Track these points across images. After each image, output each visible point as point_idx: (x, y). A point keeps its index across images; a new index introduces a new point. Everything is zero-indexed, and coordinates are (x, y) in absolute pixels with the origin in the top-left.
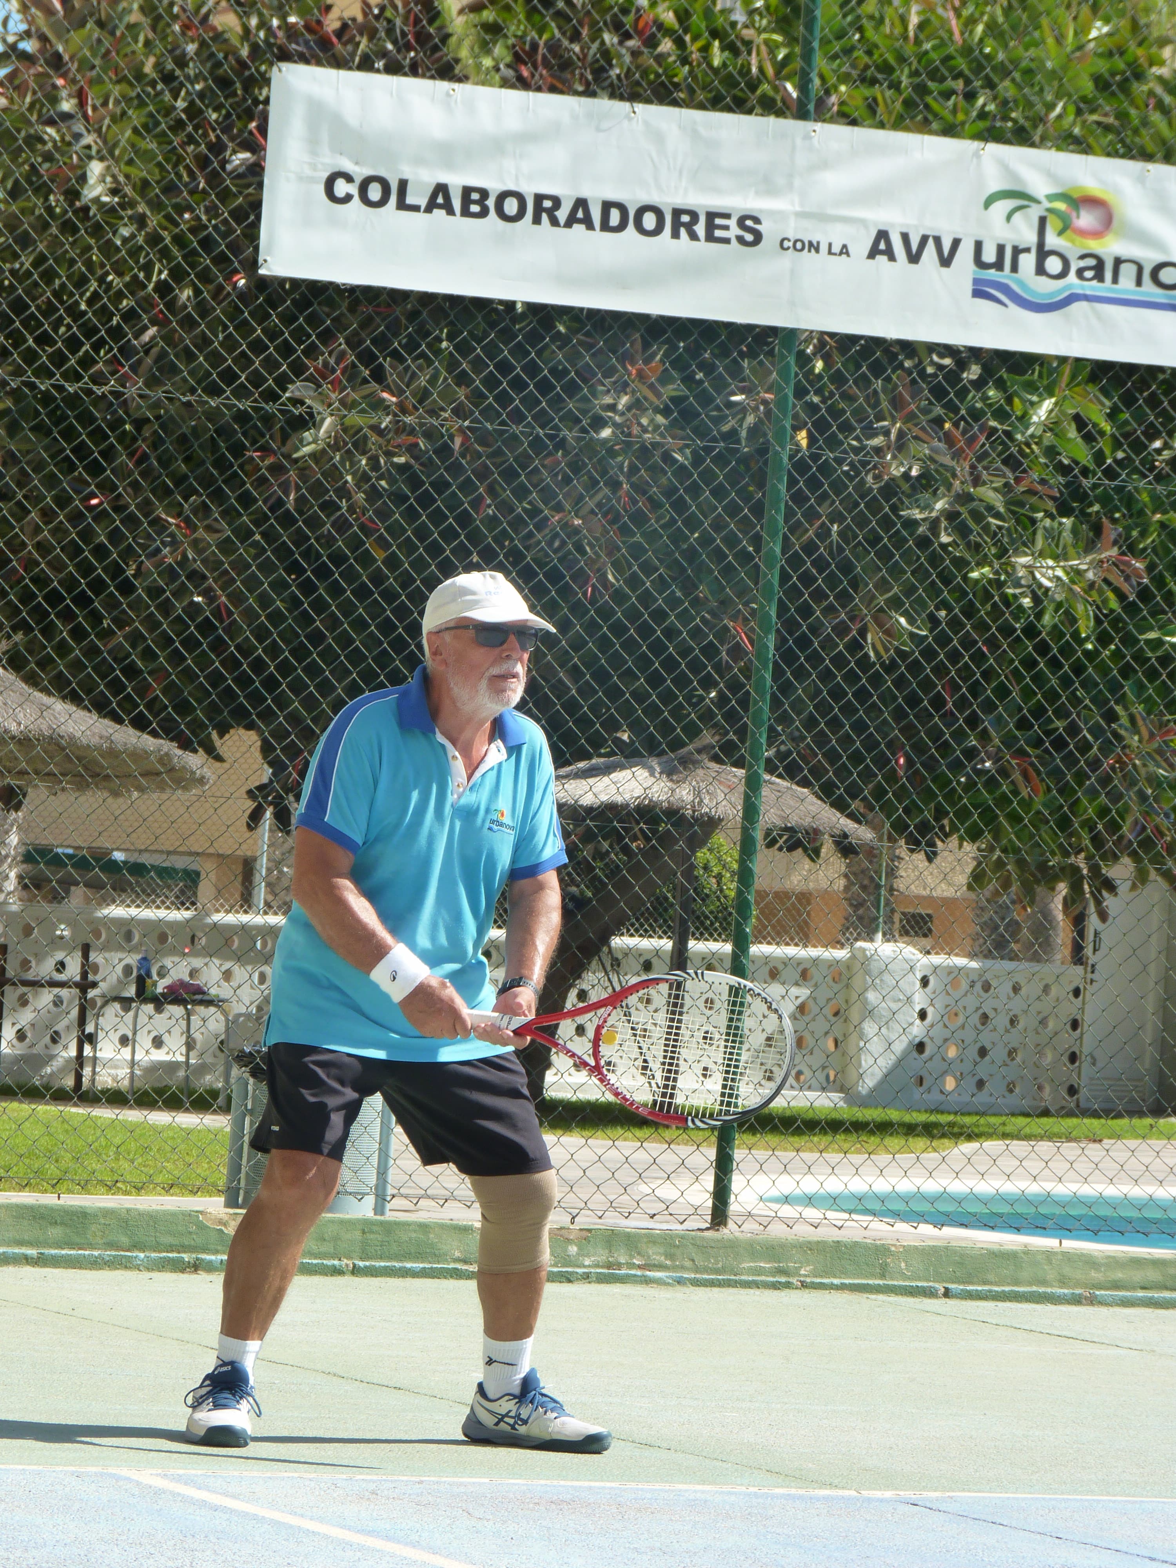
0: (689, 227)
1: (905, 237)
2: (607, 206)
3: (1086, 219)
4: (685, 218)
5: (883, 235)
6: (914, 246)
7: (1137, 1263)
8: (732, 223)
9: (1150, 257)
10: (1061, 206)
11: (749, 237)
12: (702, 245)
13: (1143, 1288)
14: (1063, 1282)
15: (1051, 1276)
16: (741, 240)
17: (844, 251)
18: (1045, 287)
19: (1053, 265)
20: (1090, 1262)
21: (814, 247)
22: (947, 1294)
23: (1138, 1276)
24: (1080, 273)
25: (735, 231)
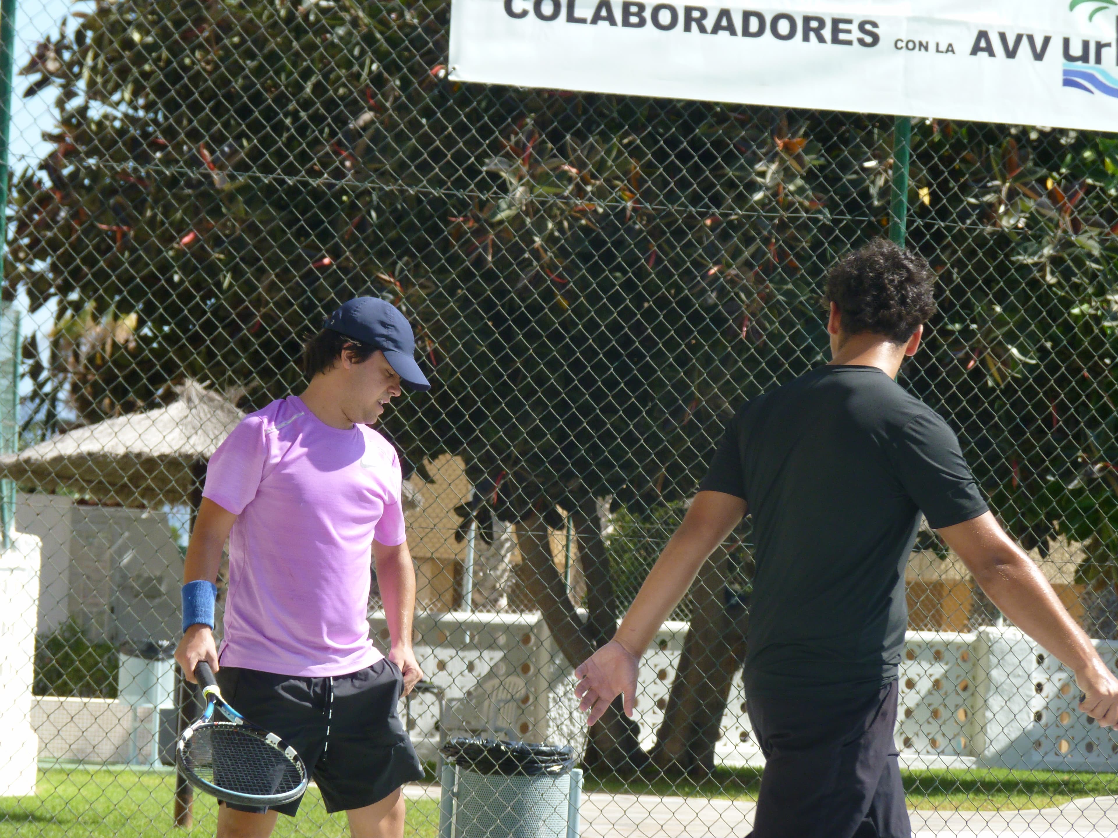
0: (818, 32)
1: (1003, 37)
2: (747, 15)
4: (814, 24)
5: (983, 35)
6: (1011, 45)
8: (854, 27)
11: (868, 39)
12: (829, 47)
16: (861, 42)
17: (950, 49)
21: (924, 46)
25: (856, 34)
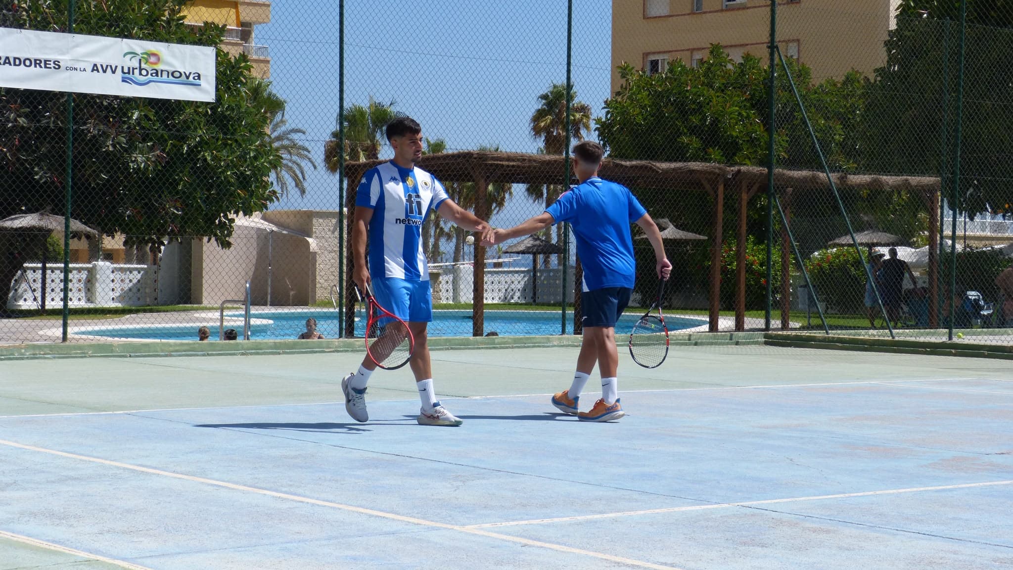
0: (39, 64)
1: (102, 66)
2: (15, 59)
3: (153, 59)
4: (38, 62)
5: (95, 65)
6: (104, 68)
7: (182, 344)
8: (52, 63)
9: (171, 69)
10: (145, 56)
11: (57, 67)
12: (44, 69)
14: (162, 351)
15: (159, 349)
16: (54, 67)
17: (85, 70)
18: (142, 79)
19: (144, 72)
20: (170, 345)
21: (76, 69)
22: (130, 356)
24: (152, 75)
25: (52, 65)
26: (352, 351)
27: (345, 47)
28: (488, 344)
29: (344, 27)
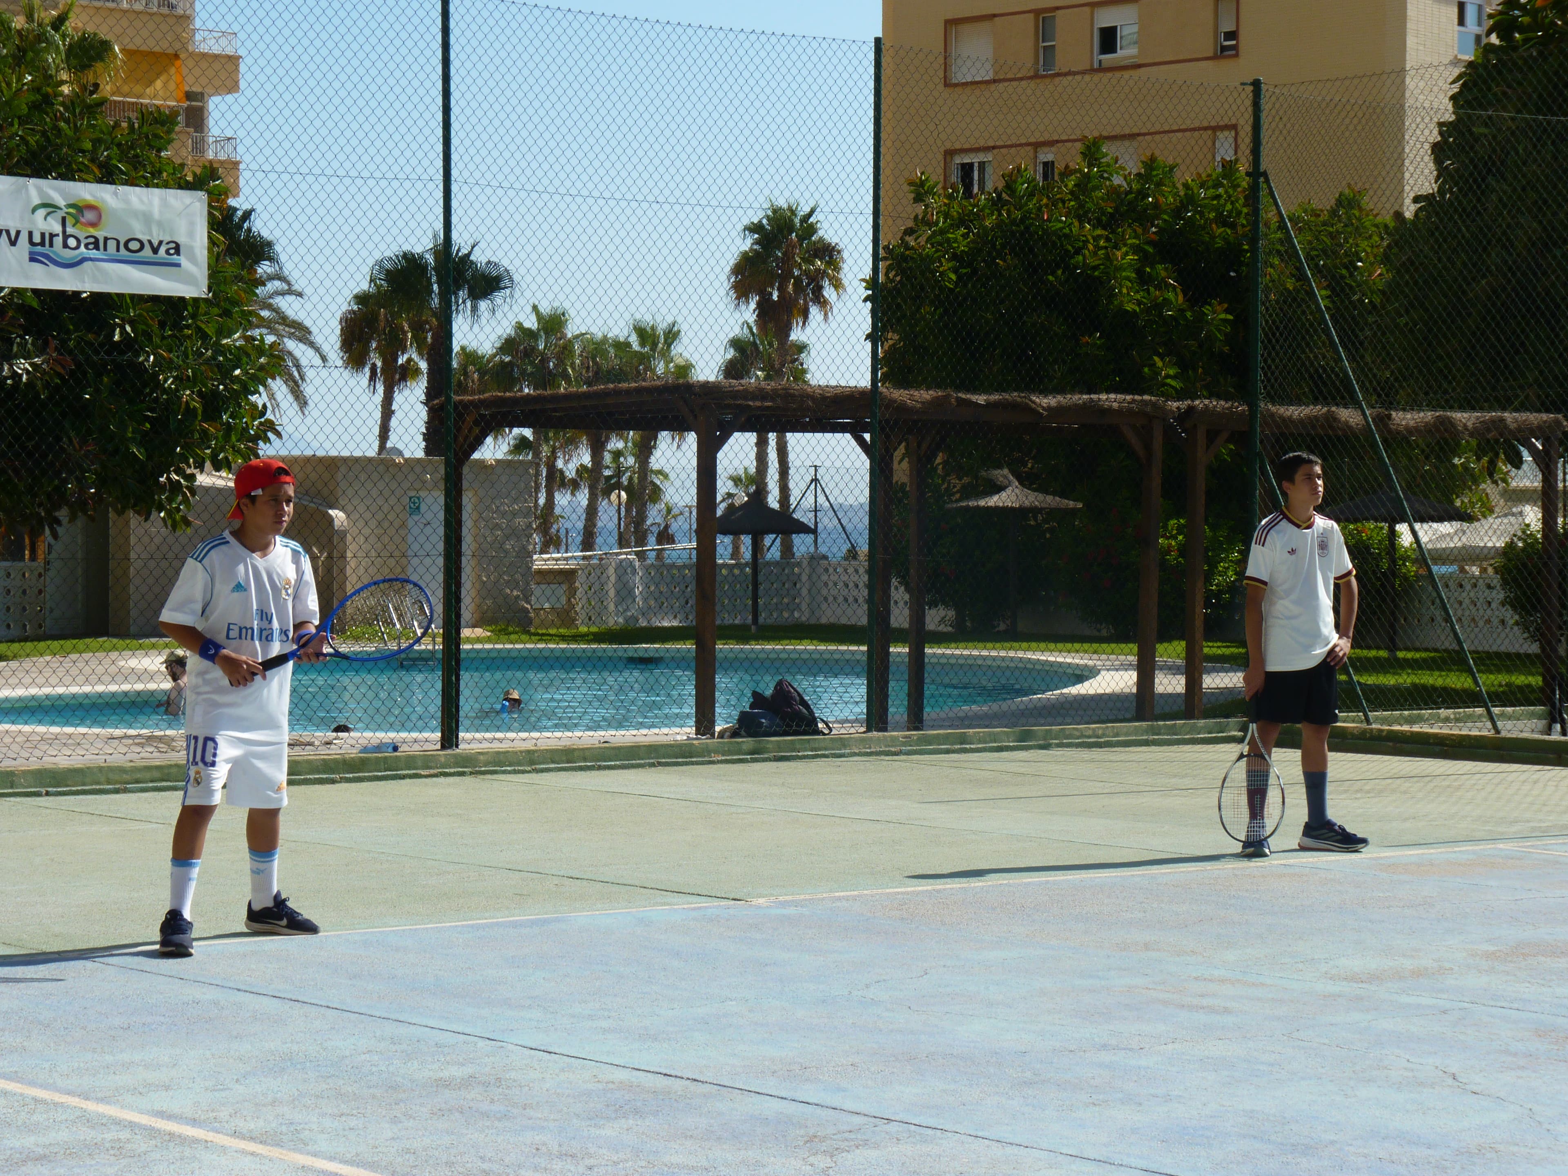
7: (148, 769)
13: (152, 781)
14: (109, 782)
15: (103, 779)
20: (122, 770)
22: (47, 794)
23: (148, 775)
26: (471, 773)
27: (454, 188)
28: (730, 753)
29: (453, 149)
